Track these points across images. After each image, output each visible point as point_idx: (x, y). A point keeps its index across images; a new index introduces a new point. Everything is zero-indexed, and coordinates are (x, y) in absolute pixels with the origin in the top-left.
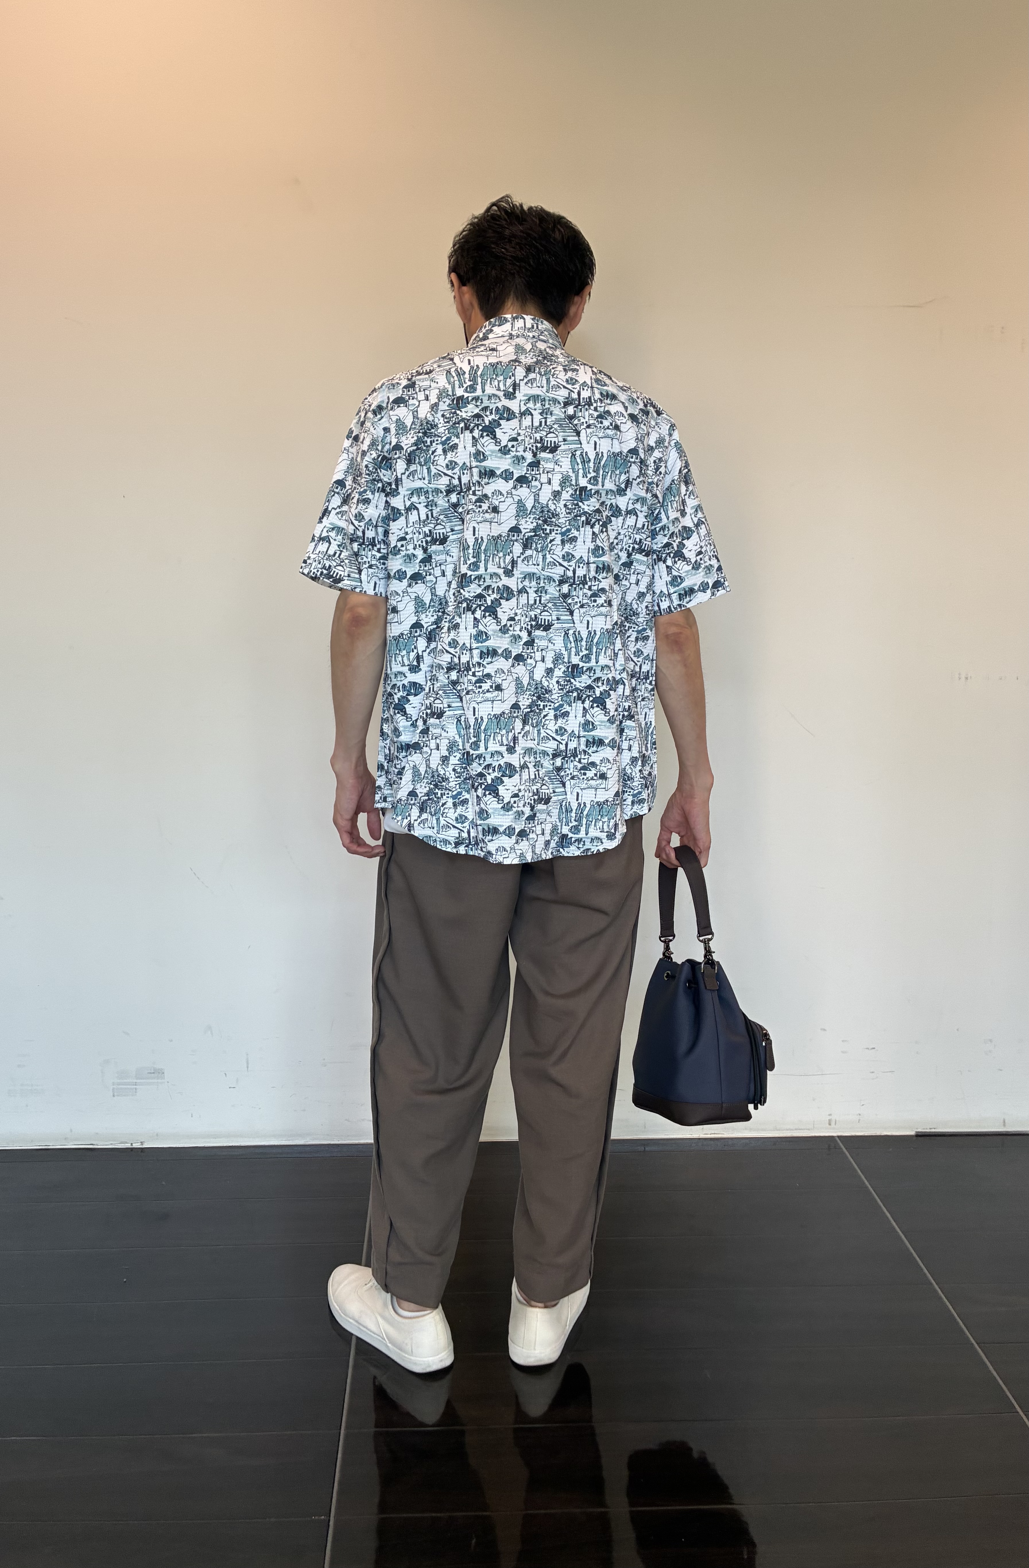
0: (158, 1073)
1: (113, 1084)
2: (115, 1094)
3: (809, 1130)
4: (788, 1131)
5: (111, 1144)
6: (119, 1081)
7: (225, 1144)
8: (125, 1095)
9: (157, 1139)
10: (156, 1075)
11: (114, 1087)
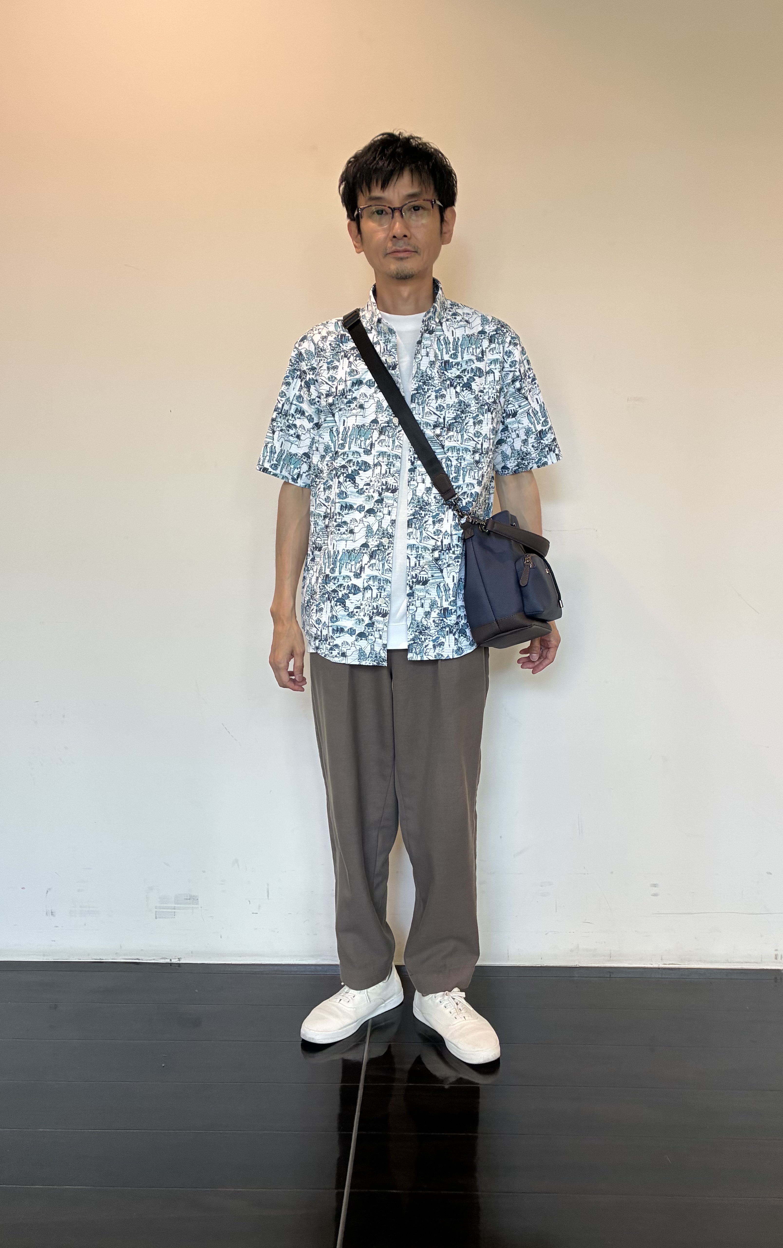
0: (192, 899)
1: (156, 908)
2: (157, 916)
3: (757, 963)
4: (739, 964)
5: (154, 959)
6: (160, 905)
7: (249, 962)
8: (165, 918)
9: (192, 956)
10: (191, 901)
11: (157, 910)
